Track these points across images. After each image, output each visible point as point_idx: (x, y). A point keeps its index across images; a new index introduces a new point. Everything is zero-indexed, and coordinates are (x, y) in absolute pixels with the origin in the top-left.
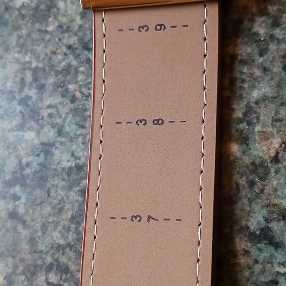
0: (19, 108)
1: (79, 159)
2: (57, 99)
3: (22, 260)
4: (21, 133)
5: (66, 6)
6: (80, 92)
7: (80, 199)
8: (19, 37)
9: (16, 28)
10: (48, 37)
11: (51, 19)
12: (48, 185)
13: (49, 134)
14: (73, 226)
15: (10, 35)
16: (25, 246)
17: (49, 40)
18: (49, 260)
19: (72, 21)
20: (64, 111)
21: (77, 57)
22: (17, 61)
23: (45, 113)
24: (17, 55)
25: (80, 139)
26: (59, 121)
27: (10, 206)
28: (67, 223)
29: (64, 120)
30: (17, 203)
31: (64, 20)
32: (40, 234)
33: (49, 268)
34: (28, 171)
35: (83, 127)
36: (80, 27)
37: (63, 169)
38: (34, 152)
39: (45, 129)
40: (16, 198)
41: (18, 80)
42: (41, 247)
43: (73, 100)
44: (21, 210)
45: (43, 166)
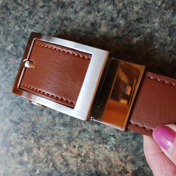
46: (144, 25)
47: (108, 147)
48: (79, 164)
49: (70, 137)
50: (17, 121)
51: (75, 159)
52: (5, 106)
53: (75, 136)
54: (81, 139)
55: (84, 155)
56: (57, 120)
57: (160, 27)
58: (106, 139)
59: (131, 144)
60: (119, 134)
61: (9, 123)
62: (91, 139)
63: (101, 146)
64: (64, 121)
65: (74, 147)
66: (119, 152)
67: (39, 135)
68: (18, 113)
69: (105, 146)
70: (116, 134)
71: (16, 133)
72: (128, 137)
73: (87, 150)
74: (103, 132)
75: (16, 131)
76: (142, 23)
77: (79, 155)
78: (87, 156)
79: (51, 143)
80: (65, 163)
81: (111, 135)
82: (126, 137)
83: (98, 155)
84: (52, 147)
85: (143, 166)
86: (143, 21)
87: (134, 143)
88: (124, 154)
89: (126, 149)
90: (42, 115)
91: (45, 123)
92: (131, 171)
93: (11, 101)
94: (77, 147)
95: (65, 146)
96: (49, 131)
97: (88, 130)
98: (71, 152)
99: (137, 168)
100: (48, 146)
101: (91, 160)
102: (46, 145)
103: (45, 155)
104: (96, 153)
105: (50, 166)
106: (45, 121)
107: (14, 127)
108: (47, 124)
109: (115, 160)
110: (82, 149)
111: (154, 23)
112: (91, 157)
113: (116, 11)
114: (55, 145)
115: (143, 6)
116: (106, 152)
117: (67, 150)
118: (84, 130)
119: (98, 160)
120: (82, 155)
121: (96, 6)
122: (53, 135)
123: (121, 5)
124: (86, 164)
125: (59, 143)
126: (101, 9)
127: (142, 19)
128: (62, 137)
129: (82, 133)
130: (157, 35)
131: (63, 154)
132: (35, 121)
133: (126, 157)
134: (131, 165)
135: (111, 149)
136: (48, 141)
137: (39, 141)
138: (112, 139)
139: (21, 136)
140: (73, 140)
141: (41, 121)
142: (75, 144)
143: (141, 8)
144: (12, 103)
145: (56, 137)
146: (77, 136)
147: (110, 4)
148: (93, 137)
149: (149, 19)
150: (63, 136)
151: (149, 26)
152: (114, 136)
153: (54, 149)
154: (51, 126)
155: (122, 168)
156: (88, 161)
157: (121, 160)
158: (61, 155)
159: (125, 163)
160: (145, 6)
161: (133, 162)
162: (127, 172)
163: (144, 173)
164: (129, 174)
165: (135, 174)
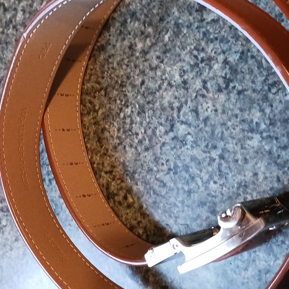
0: (203, 65)
1: (239, 50)
2: (211, 46)
3: (258, 100)
4: (213, 70)
5: (182, 20)
6: (216, 34)
7: (254, 60)
8: (179, 47)
9: (174, 47)
10: (187, 35)
11: (182, 29)
12: (239, 70)
13: (221, 58)
14: (262, 70)
15: (175, 50)
16: (254, 95)
17: (189, 35)
18: (266, 88)
19: (189, 20)
20: (218, 46)
21: (203, 27)
22: (187, 54)
23: (213, 54)
24: (184, 53)
25: (233, 46)
26: (220, 50)
27: (235, 92)
28: (259, 71)
29: (221, 47)
30: (236, 88)
31: (186, 24)
32: (254, 86)
33: (269, 89)
34: (228, 76)
35: (229, 41)
36: (194, 18)
37: (238, 60)
38: (223, 68)
39: (219, 58)
40: (234, 87)
41: (193, 58)
42: (259, 88)
43: (216, 39)
44: (240, 88)
45: (231, 68)
46: (167, 20)
47: (189, 147)
48: (173, 178)
49: (156, 158)
50: (111, 170)
51: (168, 176)
52: (96, 162)
53: (159, 154)
54: (165, 153)
55: (173, 168)
56: (139, 149)
57: (180, 13)
58: (184, 141)
59: (206, 131)
60: (192, 128)
61: (105, 175)
62: (172, 149)
63: (183, 149)
64: (145, 146)
65: (163, 164)
66: (199, 146)
67: (131, 172)
68: (108, 162)
69: (186, 147)
70: (190, 130)
71: (114, 181)
72: (200, 126)
73: (174, 160)
74: (179, 136)
75: (113, 179)
76: (165, 20)
77: (170, 169)
78: (176, 166)
79: (143, 173)
80: (162, 184)
81: (186, 135)
82: (199, 128)
83: (184, 160)
84: (146, 176)
85: (225, 145)
86: (165, 17)
87: (207, 129)
88: (204, 145)
89: (203, 139)
90: (126, 152)
91: (131, 157)
92: (217, 157)
93: (99, 155)
94: (165, 163)
95: (155, 169)
96: (138, 162)
97: (167, 142)
98: (162, 171)
99: (221, 151)
100: (143, 177)
101: (181, 168)
102: (141, 176)
103: (143, 186)
104: (182, 158)
105: (152, 194)
106: (131, 155)
107: (111, 176)
108: (133, 158)
109: (199, 155)
110: (170, 162)
111: (174, 13)
112: (180, 165)
113: (142, 24)
114: (147, 172)
115: (159, 6)
116: (189, 152)
117: (158, 171)
118: (164, 144)
119: (186, 165)
120: (172, 167)
121: (126, 31)
122: (142, 164)
123: (143, 16)
124: (178, 174)
125: (149, 169)
126: (130, 31)
127: (163, 16)
128: (150, 162)
129: (163, 148)
130: (180, 21)
131: (157, 177)
132: (123, 160)
133: (207, 146)
134: (214, 151)
135: (192, 147)
136: (140, 172)
137: (133, 177)
138: (189, 137)
139: (119, 182)
140: (159, 158)
141: (128, 159)
142: (162, 161)
143: (159, 8)
144: (101, 156)
145: (145, 165)
146: (160, 153)
147: (135, 21)
148: (173, 146)
149: (169, 12)
150: (150, 160)
151: (171, 18)
152: (189, 134)
153: (148, 177)
154: (137, 157)
155: (208, 159)
156: (178, 170)
157: (205, 152)
158: (156, 179)
159: (209, 152)
160: (161, 5)
161: (215, 147)
162: (214, 160)
163: (229, 151)
164: (217, 161)
165: (222, 157)
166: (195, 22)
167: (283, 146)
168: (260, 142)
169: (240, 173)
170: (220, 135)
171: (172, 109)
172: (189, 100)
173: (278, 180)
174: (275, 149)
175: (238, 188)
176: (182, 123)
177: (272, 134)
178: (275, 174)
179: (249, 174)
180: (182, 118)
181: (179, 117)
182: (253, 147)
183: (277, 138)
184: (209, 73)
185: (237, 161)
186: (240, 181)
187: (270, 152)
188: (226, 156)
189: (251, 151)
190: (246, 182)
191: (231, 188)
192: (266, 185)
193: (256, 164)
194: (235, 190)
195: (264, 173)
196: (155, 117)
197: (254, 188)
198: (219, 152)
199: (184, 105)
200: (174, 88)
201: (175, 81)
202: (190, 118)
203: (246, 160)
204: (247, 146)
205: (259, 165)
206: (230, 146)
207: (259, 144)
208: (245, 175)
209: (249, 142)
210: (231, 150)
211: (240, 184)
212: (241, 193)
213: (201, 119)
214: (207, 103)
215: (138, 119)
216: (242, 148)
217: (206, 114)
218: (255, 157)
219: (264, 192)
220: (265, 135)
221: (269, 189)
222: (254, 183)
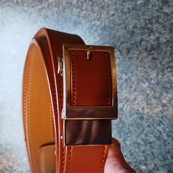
0: (147, 31)
1: (167, 38)
2: (157, 25)
3: (159, 68)
4: (149, 37)
6: (163, 21)
7: (171, 49)
8: (142, 12)
9: (140, 10)
10: (150, 9)
12: (161, 48)
13: (157, 35)
14: (171, 56)
15: (139, 12)
16: (159, 65)
17: (150, 10)
18: (167, 66)
19: (155, 3)
20: (160, 27)
21: (159, 12)
22: (143, 19)
23: (155, 30)
24: (142, 17)
25: (166, 34)
26: (159, 31)
27: (152, 56)
28: (169, 56)
29: (161, 30)
30: (154, 55)
31: (153, 3)
32: (162, 61)
33: (167, 68)
34: (154, 46)
35: (166, 30)
36: (158, 4)
37: (164, 43)
38: (155, 41)
39: (156, 34)
40: (153, 54)
41: (145, 24)
42: (164, 63)
43: (161, 24)
44: (155, 56)
45: (158, 44)
66: (120, 67)
70: (120, 57)
72: (126, 59)
85: (131, 76)
87: (128, 63)
89: (123, 66)
92: (124, 79)
133: (123, 70)
138: (118, 60)
155: (120, 77)
159: (122, 74)
161: (126, 74)
162: (122, 79)
163: (131, 80)
164: (123, 80)
165: (126, 80)
166: (157, 6)
167: (155, 96)
168: (147, 87)
169: (129, 93)
170: (132, 70)
171: (119, 40)
172: (129, 43)
173: (143, 109)
174: (151, 95)
175: (124, 99)
176: (119, 51)
177: (154, 88)
178: (143, 105)
179: (132, 97)
180: (120, 48)
181: (119, 47)
182: (142, 87)
183: (155, 91)
184: (147, 37)
185: (131, 87)
186: (127, 97)
187: (148, 95)
188: (129, 81)
189: (140, 88)
190: (129, 99)
191: (121, 96)
192: (137, 107)
193: (139, 95)
194: (122, 98)
195: (139, 102)
196: (109, 37)
197: (130, 104)
198: (127, 77)
199: (125, 43)
200: (126, 31)
201: (129, 28)
202: (124, 51)
203: (135, 90)
204: (140, 84)
205: (139, 96)
206: (133, 79)
207: (146, 88)
208: (130, 96)
209: (142, 84)
210: (132, 81)
211: (126, 98)
212: (124, 102)
213: (129, 56)
214: (136, 51)
215: (100, 32)
216: (138, 84)
217: (133, 56)
218: (140, 92)
219: (134, 109)
220: (151, 86)
221: (137, 109)
222: (132, 102)
